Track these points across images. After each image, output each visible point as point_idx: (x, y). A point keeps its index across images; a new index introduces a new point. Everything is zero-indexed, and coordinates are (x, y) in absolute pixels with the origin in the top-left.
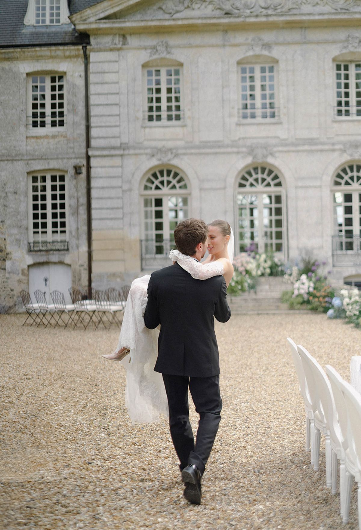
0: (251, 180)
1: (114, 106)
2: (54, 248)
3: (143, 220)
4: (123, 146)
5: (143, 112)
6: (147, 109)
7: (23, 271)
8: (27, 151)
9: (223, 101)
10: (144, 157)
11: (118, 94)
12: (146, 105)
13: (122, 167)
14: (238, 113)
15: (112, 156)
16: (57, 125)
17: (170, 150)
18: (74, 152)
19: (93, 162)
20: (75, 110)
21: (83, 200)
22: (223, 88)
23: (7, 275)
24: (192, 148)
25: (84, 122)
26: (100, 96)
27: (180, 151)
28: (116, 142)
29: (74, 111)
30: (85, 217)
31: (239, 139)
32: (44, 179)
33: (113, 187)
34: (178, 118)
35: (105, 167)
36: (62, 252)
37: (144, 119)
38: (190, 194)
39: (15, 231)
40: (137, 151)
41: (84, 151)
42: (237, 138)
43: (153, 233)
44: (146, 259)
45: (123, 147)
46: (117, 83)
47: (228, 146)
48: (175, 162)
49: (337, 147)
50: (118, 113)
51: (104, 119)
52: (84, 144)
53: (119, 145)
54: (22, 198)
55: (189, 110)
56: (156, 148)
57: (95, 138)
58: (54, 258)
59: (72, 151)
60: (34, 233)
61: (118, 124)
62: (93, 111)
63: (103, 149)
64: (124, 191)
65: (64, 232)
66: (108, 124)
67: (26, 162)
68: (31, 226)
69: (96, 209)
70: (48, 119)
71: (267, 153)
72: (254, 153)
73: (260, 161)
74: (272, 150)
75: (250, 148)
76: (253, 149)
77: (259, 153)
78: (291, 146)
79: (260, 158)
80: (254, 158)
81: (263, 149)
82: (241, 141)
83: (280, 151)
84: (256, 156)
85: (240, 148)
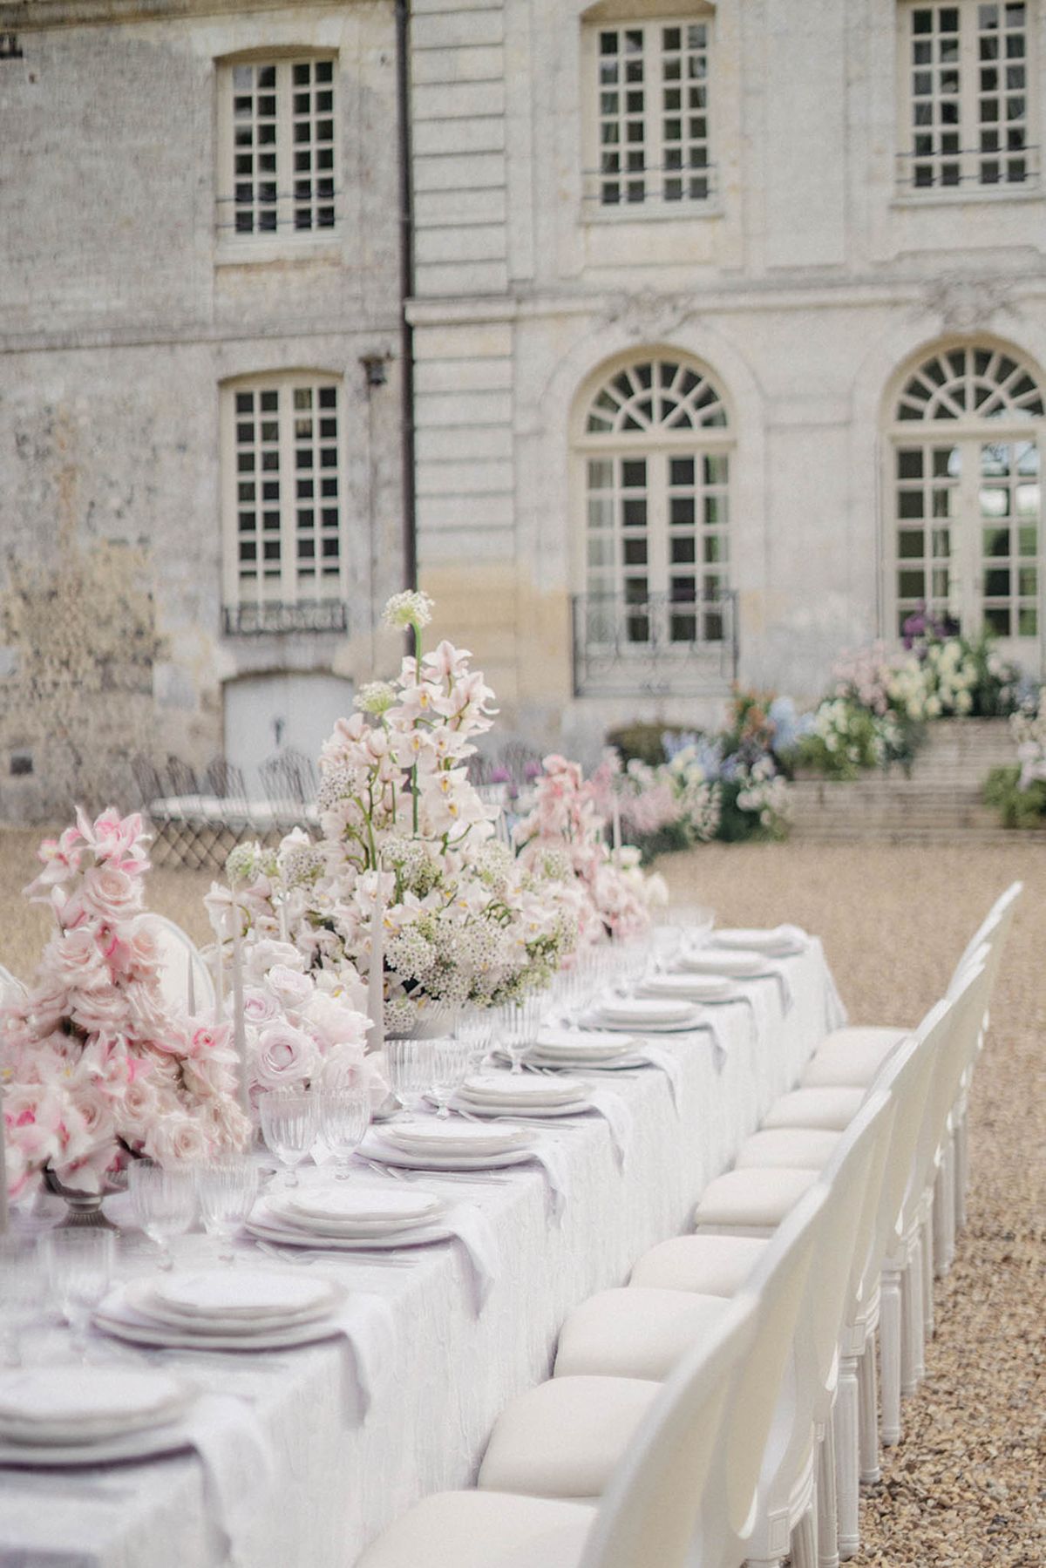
0: (940, 395)
1: (487, 158)
2: (301, 624)
3: (583, 533)
4: (518, 288)
5: (586, 172)
6: (596, 163)
7: (205, 698)
8: (216, 311)
9: (848, 127)
10: (584, 325)
11: (501, 116)
12: (596, 150)
13: (512, 357)
14: (900, 168)
15: (482, 322)
16: (314, 224)
17: (670, 298)
18: (363, 312)
19: (423, 344)
20: (368, 174)
21: (393, 468)
22: (848, 84)
23: (158, 711)
24: (741, 290)
25: (395, 213)
26: (446, 125)
27: (701, 303)
28: (495, 278)
29: (364, 177)
30: (396, 522)
31: (900, 257)
32: (270, 401)
33: (486, 426)
34: (700, 189)
35: (459, 359)
36: (327, 638)
37: (586, 198)
38: (734, 444)
39: (181, 569)
40: (562, 306)
41: (395, 307)
42: (892, 255)
43: (617, 573)
44: (589, 660)
45: (518, 292)
46: (499, 80)
47: (860, 281)
48: (688, 339)
50: (501, 180)
51: (456, 201)
52: (396, 286)
53: (502, 285)
54: (203, 463)
55: (734, 163)
56: (623, 293)
57: (428, 265)
58: (302, 654)
59: (356, 307)
60: (244, 574)
61: (501, 216)
62: (423, 177)
63: (453, 298)
64: (518, 438)
65: (332, 571)
66: (469, 218)
67: (214, 347)
68: (232, 553)
69: (431, 496)
70: (286, 207)
71: (994, 302)
72: (948, 302)
73: (967, 329)
74: (1008, 292)
75: (933, 286)
76: (945, 290)
77: (965, 303)
79: (967, 320)
80: (949, 319)
81: (979, 288)
82: (905, 262)
83: (1038, 296)
84: (954, 314)
85: (901, 287)
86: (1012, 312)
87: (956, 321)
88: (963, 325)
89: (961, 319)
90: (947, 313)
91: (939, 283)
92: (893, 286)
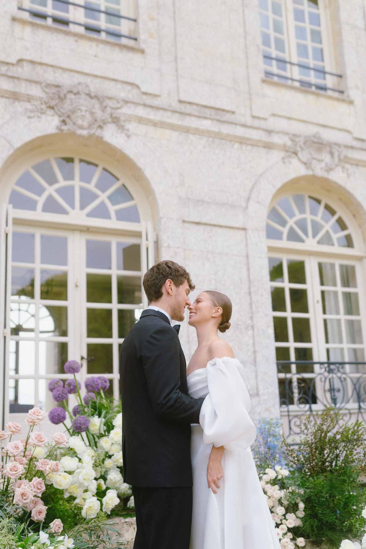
0: (51, 191)
31: (20, 62)
49: (277, 139)
71: (106, 116)
72: (67, 106)
73: (85, 133)
74: (119, 111)
75: (54, 90)
76: (65, 95)
77: (83, 108)
78: (169, 114)
79: (85, 124)
80: (68, 120)
81: (94, 101)
82: (26, 69)
83: (141, 120)
84: (73, 117)
85: (24, 84)
86: (122, 128)
87: (74, 124)
88: (81, 127)
89: (80, 122)
90: (66, 115)
91: (59, 89)
92: (16, 81)
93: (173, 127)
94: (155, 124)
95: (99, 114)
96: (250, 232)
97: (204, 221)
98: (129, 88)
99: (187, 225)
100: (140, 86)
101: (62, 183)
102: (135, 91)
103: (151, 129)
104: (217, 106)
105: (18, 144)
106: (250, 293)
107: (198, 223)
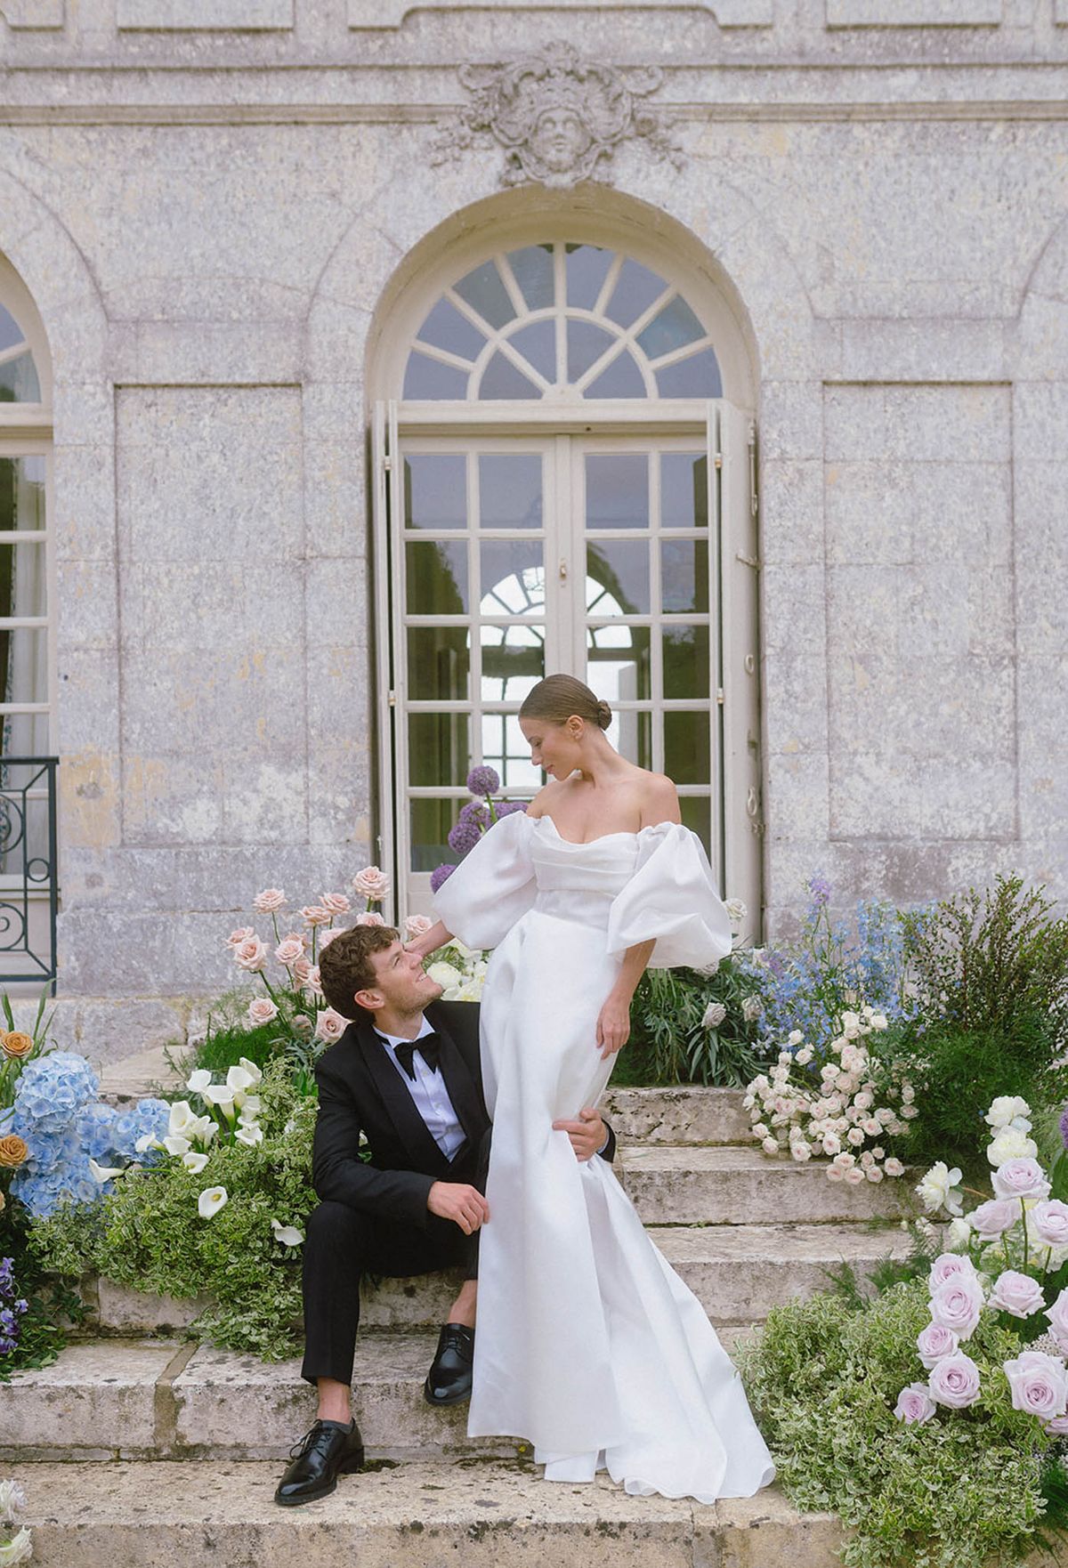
0: (499, 342)
24: (57, 70)
31: (412, 18)
42: (394, 12)
71: (621, 121)
72: (522, 115)
73: (565, 180)
74: (654, 99)
75: (489, 79)
76: (516, 87)
77: (559, 115)
78: (793, 76)
79: (566, 158)
80: (523, 155)
81: (590, 86)
82: (424, 31)
83: (714, 114)
84: (536, 143)
85: (417, 79)
86: (661, 147)
87: (540, 160)
88: (557, 168)
89: (552, 155)
90: (520, 141)
91: (501, 73)
92: (400, 76)
93: (804, 115)
94: (754, 117)
95: (601, 120)
96: (1022, 390)
97: (885, 374)
98: (686, 21)
99: (834, 392)
100: (716, 9)
101: (525, 317)
102: (704, 26)
103: (741, 133)
104: (940, 20)
105: (410, 241)
106: (1012, 567)
107: (866, 384)
